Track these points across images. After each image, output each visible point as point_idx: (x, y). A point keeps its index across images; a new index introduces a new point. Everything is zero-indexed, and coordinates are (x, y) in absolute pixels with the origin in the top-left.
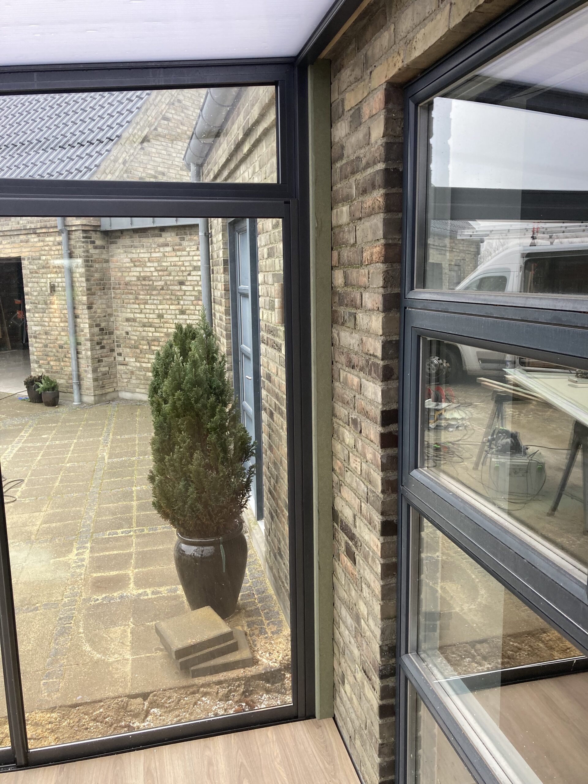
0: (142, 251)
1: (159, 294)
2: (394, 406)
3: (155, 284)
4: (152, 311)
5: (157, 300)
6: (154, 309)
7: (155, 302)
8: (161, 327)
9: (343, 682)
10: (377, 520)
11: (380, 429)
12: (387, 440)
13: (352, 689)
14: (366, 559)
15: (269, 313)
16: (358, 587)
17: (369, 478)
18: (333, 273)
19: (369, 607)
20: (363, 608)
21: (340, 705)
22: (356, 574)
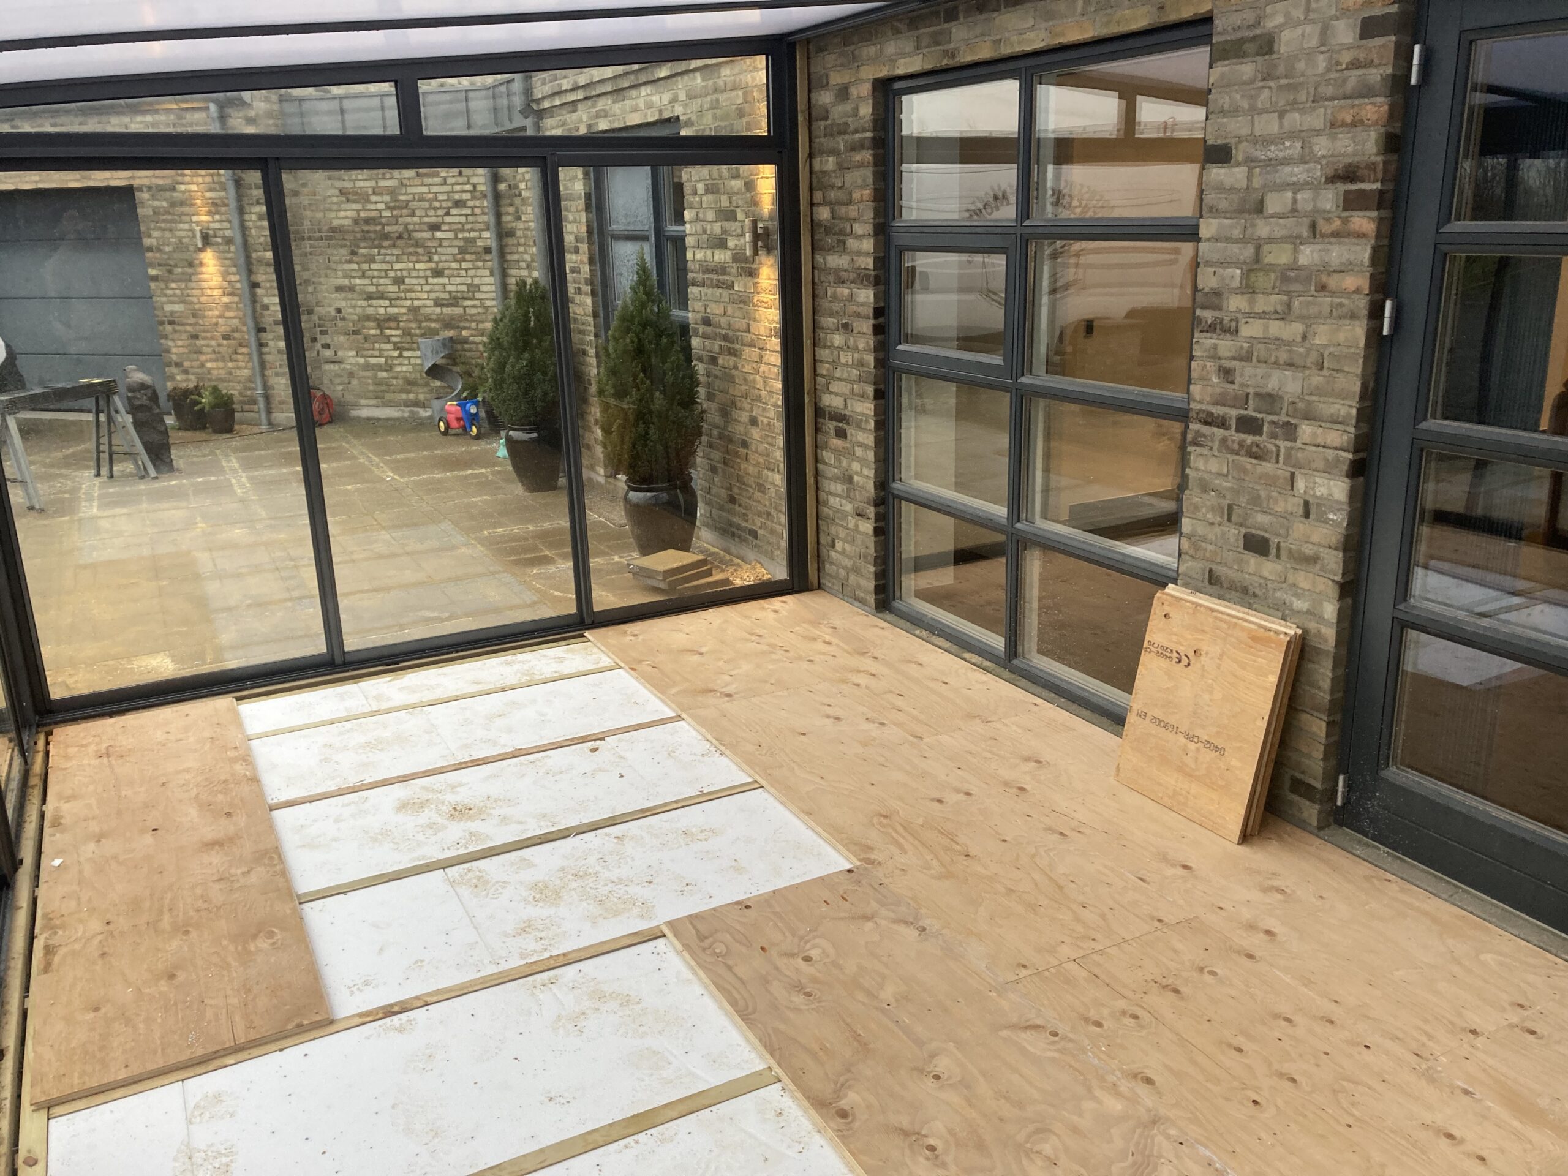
0: (360, 177)
1: (394, 246)
3: (387, 229)
4: (383, 274)
5: (392, 255)
6: (386, 271)
7: (388, 258)
8: (401, 299)
9: (833, 546)
10: (870, 390)
11: (872, 322)
12: (878, 330)
13: (844, 541)
14: (859, 427)
15: (709, 252)
16: (850, 454)
17: (862, 364)
18: (815, 209)
19: (862, 461)
20: (856, 466)
21: (829, 568)
22: (848, 445)
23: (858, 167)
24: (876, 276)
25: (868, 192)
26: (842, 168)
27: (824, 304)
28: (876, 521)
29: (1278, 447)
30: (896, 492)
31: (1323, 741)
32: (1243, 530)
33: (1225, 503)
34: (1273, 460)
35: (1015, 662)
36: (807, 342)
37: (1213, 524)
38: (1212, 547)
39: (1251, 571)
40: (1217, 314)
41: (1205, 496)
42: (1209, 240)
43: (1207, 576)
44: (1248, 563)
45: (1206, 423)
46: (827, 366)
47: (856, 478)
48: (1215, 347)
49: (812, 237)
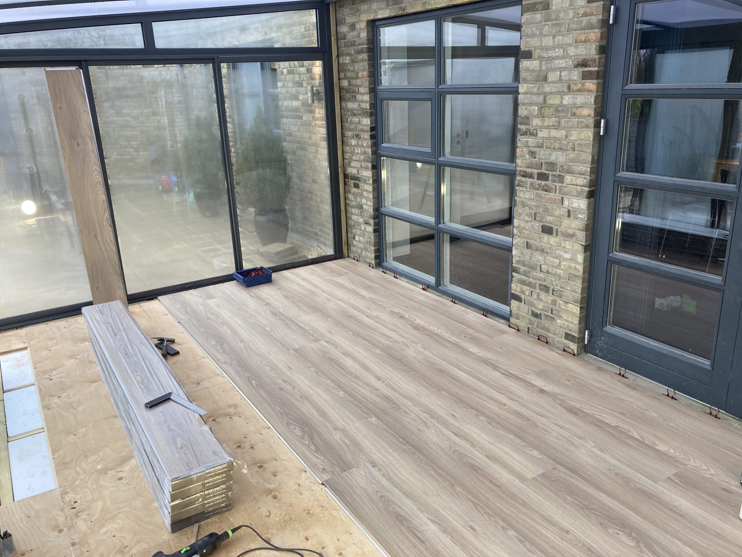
2: (374, 125)
5: (132, 105)
9: (354, 238)
10: (370, 165)
11: (370, 133)
12: (372, 137)
13: (360, 236)
14: (365, 182)
15: (290, 101)
16: (361, 195)
17: (365, 153)
18: (341, 81)
19: (367, 198)
20: (364, 201)
21: (353, 249)
22: (360, 191)
23: (361, 61)
24: (371, 112)
25: (366, 73)
26: (353, 62)
27: (346, 125)
28: (374, 226)
29: (556, 186)
30: (382, 212)
31: (578, 316)
32: (541, 224)
33: (533, 212)
34: (554, 192)
35: (440, 288)
36: (339, 143)
37: (527, 221)
38: (528, 232)
39: (545, 242)
40: (527, 127)
41: (524, 209)
42: (523, 93)
43: (525, 245)
44: (544, 239)
45: (524, 176)
46: (349, 154)
47: (364, 206)
48: (527, 142)
49: (340, 94)
